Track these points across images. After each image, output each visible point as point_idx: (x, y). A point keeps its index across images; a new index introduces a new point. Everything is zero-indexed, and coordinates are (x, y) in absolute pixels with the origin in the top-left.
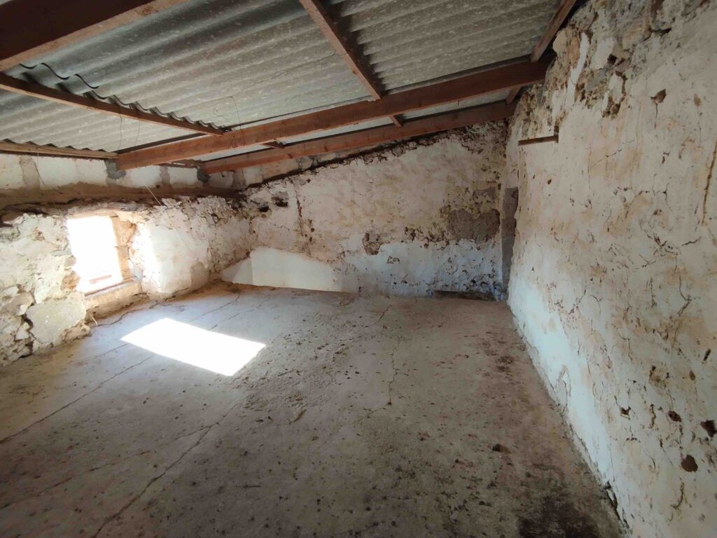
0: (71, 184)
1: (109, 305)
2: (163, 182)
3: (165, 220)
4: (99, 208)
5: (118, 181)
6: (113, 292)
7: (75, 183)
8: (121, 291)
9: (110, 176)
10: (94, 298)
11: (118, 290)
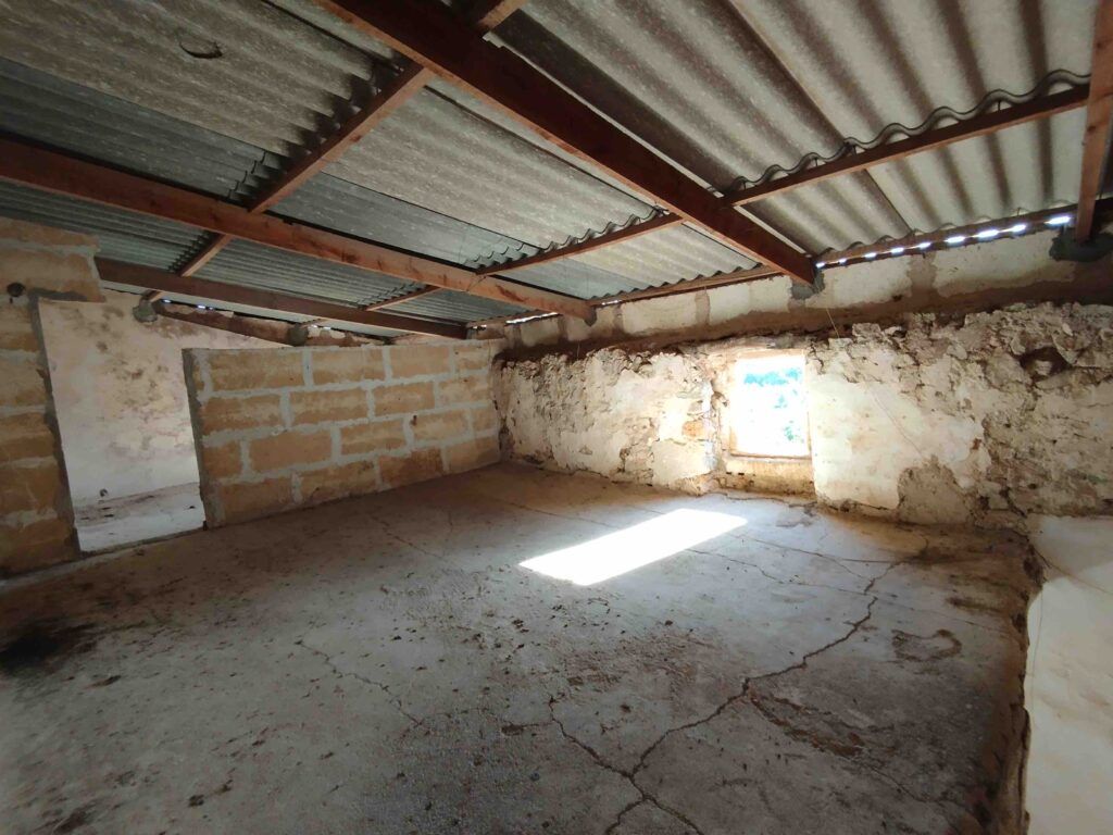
0: (742, 315)
1: (769, 480)
2: (914, 288)
3: (843, 364)
4: (733, 345)
5: (808, 303)
6: (775, 465)
7: (746, 312)
8: (786, 467)
9: (796, 296)
10: (749, 462)
11: (783, 463)
